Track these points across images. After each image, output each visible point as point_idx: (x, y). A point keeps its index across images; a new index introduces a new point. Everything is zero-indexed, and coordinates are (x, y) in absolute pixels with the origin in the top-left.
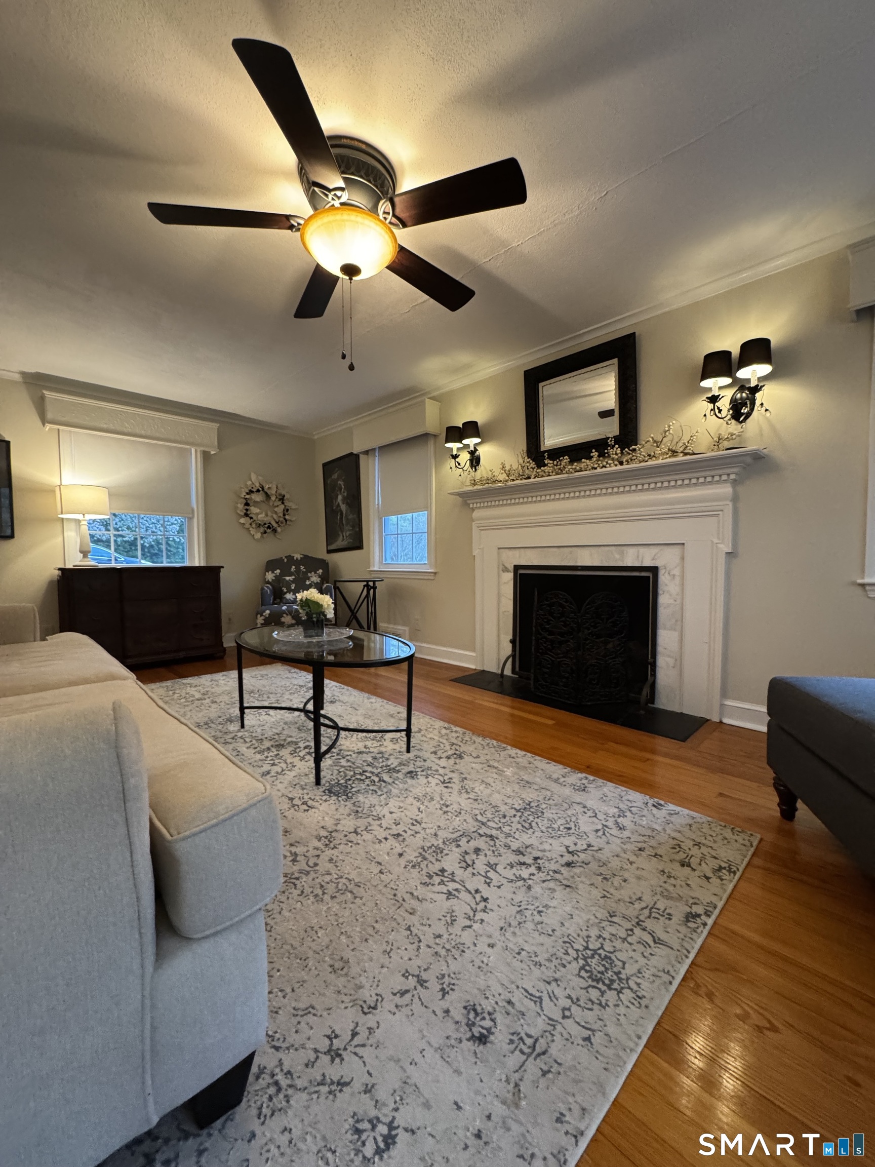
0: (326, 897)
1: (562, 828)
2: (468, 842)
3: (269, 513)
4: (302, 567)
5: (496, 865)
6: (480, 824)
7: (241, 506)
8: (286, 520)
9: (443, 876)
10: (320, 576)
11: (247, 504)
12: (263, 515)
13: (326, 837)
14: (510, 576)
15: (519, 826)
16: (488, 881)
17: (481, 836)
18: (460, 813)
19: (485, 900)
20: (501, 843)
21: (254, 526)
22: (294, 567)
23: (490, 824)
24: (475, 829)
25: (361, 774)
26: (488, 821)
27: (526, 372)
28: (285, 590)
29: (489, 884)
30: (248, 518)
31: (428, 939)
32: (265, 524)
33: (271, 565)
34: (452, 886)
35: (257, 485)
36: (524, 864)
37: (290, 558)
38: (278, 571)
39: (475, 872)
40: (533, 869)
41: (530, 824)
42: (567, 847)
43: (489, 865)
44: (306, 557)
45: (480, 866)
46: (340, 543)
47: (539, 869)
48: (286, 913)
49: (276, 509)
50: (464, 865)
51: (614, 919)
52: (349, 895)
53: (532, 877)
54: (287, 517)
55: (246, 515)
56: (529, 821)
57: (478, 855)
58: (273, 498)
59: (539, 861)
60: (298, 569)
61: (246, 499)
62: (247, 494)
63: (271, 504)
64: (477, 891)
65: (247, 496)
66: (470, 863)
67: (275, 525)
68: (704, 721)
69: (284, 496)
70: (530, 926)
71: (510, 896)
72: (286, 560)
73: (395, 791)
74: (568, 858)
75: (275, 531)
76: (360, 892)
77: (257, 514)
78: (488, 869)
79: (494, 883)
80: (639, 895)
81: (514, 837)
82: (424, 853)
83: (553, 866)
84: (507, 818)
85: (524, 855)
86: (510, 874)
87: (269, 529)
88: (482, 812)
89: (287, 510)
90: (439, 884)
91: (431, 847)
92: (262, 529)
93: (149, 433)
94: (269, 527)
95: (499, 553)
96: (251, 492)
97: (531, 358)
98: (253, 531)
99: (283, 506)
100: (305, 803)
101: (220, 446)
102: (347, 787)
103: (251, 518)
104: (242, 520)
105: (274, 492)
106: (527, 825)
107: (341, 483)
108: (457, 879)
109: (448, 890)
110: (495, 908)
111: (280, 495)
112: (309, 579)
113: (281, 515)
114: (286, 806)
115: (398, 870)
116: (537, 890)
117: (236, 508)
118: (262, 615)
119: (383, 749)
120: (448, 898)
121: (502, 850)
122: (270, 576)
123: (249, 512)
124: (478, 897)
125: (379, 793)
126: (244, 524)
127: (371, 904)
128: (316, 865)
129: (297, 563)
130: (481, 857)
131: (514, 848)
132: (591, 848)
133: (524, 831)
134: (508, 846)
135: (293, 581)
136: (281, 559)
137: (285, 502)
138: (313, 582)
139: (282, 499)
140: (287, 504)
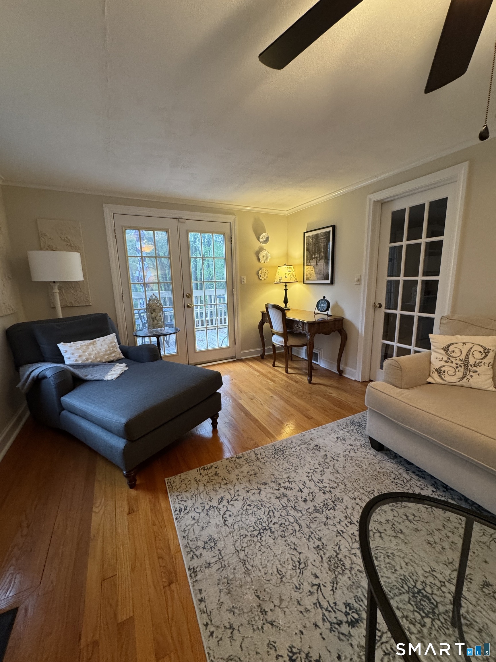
1: (252, 507)
5: (298, 491)
6: (299, 521)
15: (276, 513)
16: (304, 484)
19: (308, 476)
20: (291, 503)
26: (292, 523)
29: (304, 482)
34: (321, 485)
39: (309, 489)
40: (282, 485)
41: (268, 514)
42: (259, 493)
43: (301, 491)
45: (306, 491)
47: (280, 484)
50: (314, 494)
53: (284, 482)
57: (305, 499)
59: (277, 489)
64: (310, 481)
66: (310, 494)
71: (297, 476)
74: (262, 487)
78: (302, 490)
79: (302, 483)
81: (283, 506)
82: (334, 506)
83: (273, 485)
85: (283, 493)
90: (326, 487)
91: (330, 509)
106: (271, 513)
110: (305, 473)
116: (285, 476)
120: (323, 480)
121: (292, 499)
124: (310, 478)
130: (304, 497)
131: (286, 499)
132: (248, 490)
133: (275, 509)
134: (288, 500)
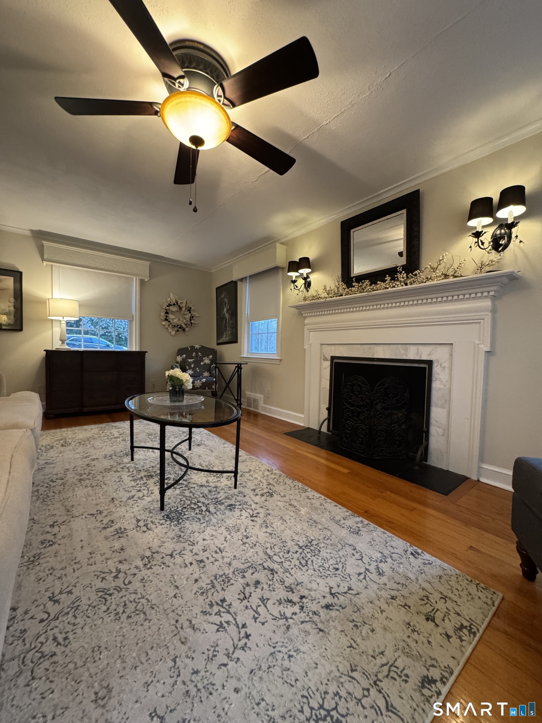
0: (125, 616)
1: (331, 567)
2: (253, 573)
3: (181, 319)
4: (200, 354)
5: (268, 599)
6: (266, 557)
7: (163, 314)
8: (192, 323)
9: (222, 606)
10: (210, 360)
11: (167, 313)
12: (177, 320)
13: (148, 558)
14: (328, 364)
15: (297, 563)
16: (256, 616)
17: (265, 569)
18: (255, 545)
19: (247, 636)
20: (278, 578)
21: (171, 326)
22: (194, 353)
23: (276, 558)
24: (261, 562)
25: (195, 504)
26: (275, 555)
27: (342, 222)
28: (188, 368)
29: (255, 619)
30: (167, 322)
31: (186, 674)
32: (178, 326)
33: (181, 352)
34: (225, 617)
35: (174, 301)
36: (290, 601)
37: (192, 347)
38: (184, 356)
39: (249, 606)
40: (296, 609)
41: (307, 561)
42: (331, 588)
43: (262, 600)
44: (202, 347)
45: (255, 601)
46: (224, 339)
47: (302, 608)
48: (87, 629)
49: (185, 316)
50: (242, 595)
51: (354, 674)
52: (142, 616)
53: (294, 617)
54: (192, 321)
55: (166, 320)
56: (306, 559)
57: (256, 587)
58: (184, 309)
59: (304, 600)
60: (197, 354)
62: (167, 306)
63: (182, 313)
64: (244, 626)
65: (167, 308)
66: (247, 595)
67: (184, 326)
68: (465, 479)
69: (191, 308)
70: (277, 671)
71: (269, 634)
72: (190, 349)
73: (214, 520)
74: (329, 600)
75: (184, 330)
76: (152, 614)
77: (173, 319)
78: (260, 603)
79: (261, 619)
80: (382, 649)
81: (290, 573)
82: (215, 581)
83: (314, 607)
84: (290, 554)
85: (293, 592)
86: (275, 610)
87: (180, 329)
88: (272, 545)
89: (193, 317)
90: (216, 614)
91: (222, 576)
92: (176, 329)
93: (106, 268)
94: (180, 328)
95: (321, 347)
96: (170, 305)
97: (346, 213)
98: (170, 330)
99: (190, 315)
100: (146, 525)
101: (151, 276)
102: (181, 513)
103: (169, 322)
104: (164, 323)
105: (184, 305)
106: (303, 562)
107: (226, 300)
108: (232, 610)
109: (221, 622)
110: (253, 646)
111: (188, 307)
112: (203, 361)
113: (189, 320)
114: (132, 526)
115: (189, 595)
116: (294, 631)
117: (160, 315)
119: (218, 484)
120: (218, 631)
121: (277, 585)
122: (179, 359)
123: (168, 318)
124: (243, 631)
125: (202, 521)
126: (164, 325)
127: (154, 628)
128: (130, 583)
129: (197, 351)
130: (258, 590)
131: (287, 584)
132: (351, 592)
133: (300, 568)
134: (282, 582)
135: (193, 362)
136: (187, 348)
137: (191, 312)
138: (205, 363)
139: (189, 310)
140: (193, 313)
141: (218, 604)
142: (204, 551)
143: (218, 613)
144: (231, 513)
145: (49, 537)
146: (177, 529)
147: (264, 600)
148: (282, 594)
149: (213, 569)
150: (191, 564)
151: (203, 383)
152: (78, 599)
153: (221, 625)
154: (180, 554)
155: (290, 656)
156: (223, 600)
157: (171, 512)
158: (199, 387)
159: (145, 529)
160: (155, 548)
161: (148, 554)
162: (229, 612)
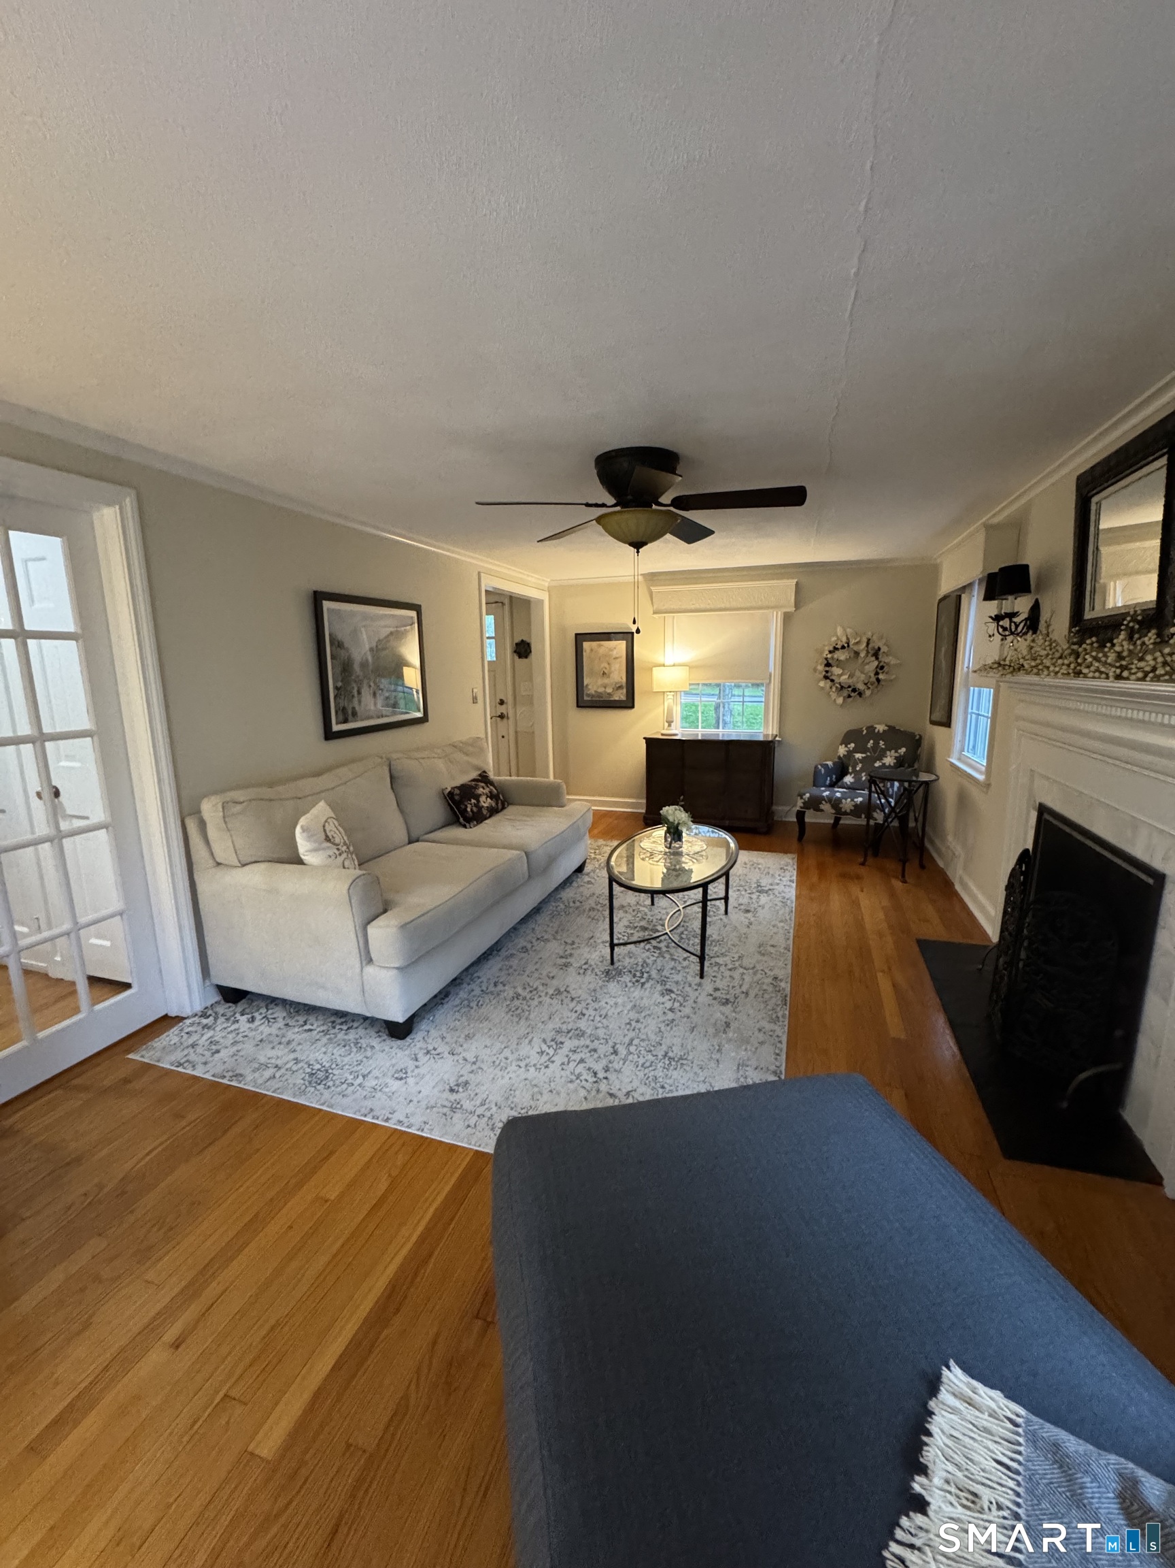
3: (856, 673)
4: (882, 743)
7: (821, 668)
8: (878, 680)
10: (898, 757)
11: (828, 665)
12: (846, 677)
21: (834, 689)
22: (872, 742)
27: (1079, 479)
30: (828, 681)
32: (849, 687)
33: (851, 736)
35: (844, 639)
36: (596, 1074)
37: (871, 729)
38: (853, 745)
44: (892, 729)
46: (937, 716)
48: (493, 1007)
49: (866, 667)
54: (881, 677)
55: (826, 677)
56: (654, 1064)
58: (862, 655)
59: (604, 1080)
60: (876, 744)
61: (826, 659)
62: (830, 652)
63: (860, 661)
67: (861, 687)
69: (879, 649)
72: (865, 732)
73: (636, 994)
75: (860, 694)
76: (523, 1022)
77: (840, 675)
79: (565, 1067)
84: (649, 1053)
85: (606, 1072)
86: (580, 1070)
87: (853, 692)
89: (882, 668)
92: (845, 693)
94: (854, 690)
95: (1031, 777)
96: (836, 649)
97: (1089, 452)
98: (834, 696)
99: (876, 663)
100: (585, 970)
101: (797, 605)
102: (621, 975)
103: (832, 681)
104: (822, 684)
105: (864, 646)
110: (543, 1073)
111: (873, 649)
112: (880, 759)
113: (872, 675)
117: (815, 670)
118: (802, 798)
121: (604, 1061)
122: (842, 751)
123: (829, 674)
124: (548, 1063)
125: (627, 989)
126: (822, 688)
127: (516, 1028)
128: (534, 999)
129: (877, 737)
135: (862, 761)
136: (860, 731)
137: (880, 657)
138: (884, 764)
139: (876, 654)
140: (884, 659)
141: (556, 1043)
142: (596, 1010)
143: (549, 1047)
144: (658, 996)
145: (529, 946)
146: (601, 983)
147: (582, 1061)
148: (598, 1067)
149: (582, 1024)
150: (576, 1012)
151: (856, 806)
152: (504, 991)
153: (542, 1052)
154: (579, 1002)
155: (551, 1091)
156: (562, 1043)
157: (615, 969)
158: (848, 811)
159: (582, 971)
160: (570, 989)
161: (562, 990)
162: (555, 1050)
